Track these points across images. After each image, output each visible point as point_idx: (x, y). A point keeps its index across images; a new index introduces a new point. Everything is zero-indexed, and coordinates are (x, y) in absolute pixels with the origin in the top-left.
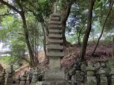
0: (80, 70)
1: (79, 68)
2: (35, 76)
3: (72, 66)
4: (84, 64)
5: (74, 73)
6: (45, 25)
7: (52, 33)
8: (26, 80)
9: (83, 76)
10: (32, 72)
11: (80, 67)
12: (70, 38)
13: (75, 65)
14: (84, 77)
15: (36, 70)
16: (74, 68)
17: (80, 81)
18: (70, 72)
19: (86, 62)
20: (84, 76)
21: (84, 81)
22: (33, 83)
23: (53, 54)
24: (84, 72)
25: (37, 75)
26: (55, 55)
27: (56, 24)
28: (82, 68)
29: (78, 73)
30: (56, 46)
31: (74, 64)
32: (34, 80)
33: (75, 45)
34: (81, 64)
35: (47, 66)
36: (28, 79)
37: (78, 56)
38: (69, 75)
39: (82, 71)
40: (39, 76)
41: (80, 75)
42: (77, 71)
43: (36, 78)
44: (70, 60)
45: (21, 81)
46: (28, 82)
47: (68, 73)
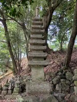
0: (65, 78)
1: (63, 77)
2: (17, 86)
3: (56, 74)
4: (70, 71)
5: (58, 82)
6: (27, 33)
7: (34, 38)
8: (8, 90)
9: (68, 85)
10: (14, 80)
11: (65, 75)
12: (51, 45)
13: (60, 73)
14: (70, 87)
15: (18, 79)
16: (58, 77)
17: (66, 90)
18: (55, 80)
19: (71, 70)
20: (70, 85)
21: (70, 91)
22: (15, 92)
23: (35, 62)
24: (70, 81)
25: (20, 84)
26: (38, 64)
27: (38, 28)
28: (67, 77)
29: (63, 82)
30: (38, 53)
31: (58, 72)
32: (16, 89)
33: (57, 51)
34: (66, 72)
35: (30, 74)
36: (9, 88)
37: (62, 63)
38: (53, 84)
39: (68, 79)
40: (22, 85)
41: (66, 83)
42: (62, 80)
43: (18, 87)
44: (53, 68)
45: (3, 90)
46: (10, 91)
47: (52, 82)
